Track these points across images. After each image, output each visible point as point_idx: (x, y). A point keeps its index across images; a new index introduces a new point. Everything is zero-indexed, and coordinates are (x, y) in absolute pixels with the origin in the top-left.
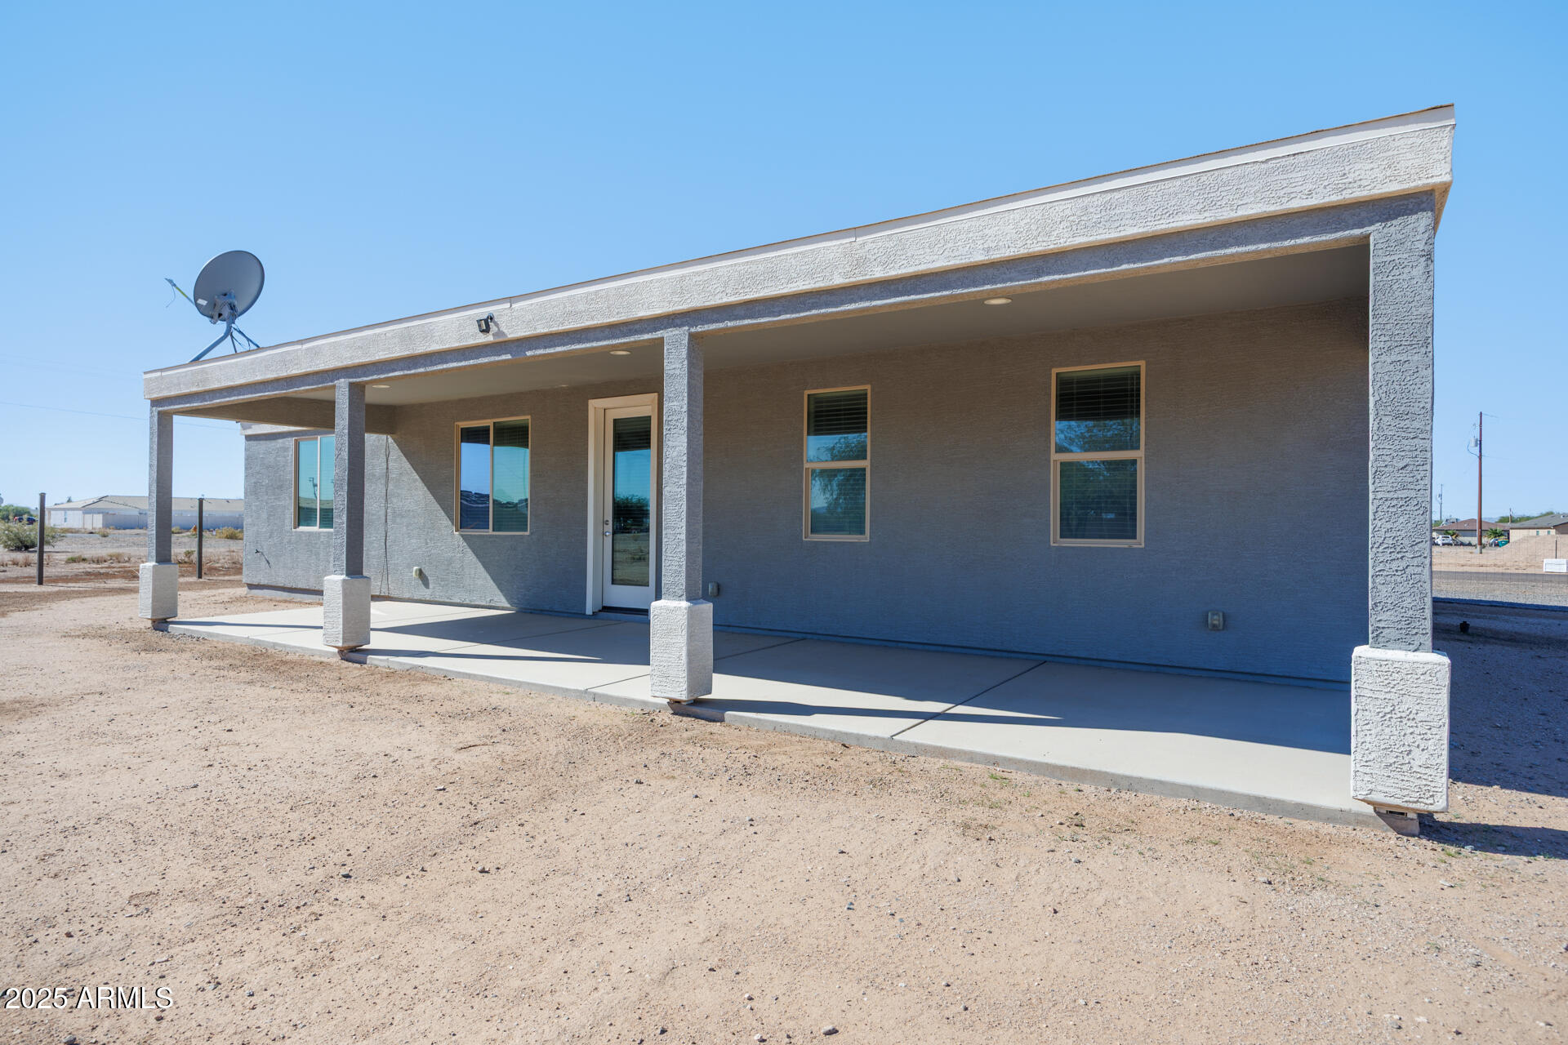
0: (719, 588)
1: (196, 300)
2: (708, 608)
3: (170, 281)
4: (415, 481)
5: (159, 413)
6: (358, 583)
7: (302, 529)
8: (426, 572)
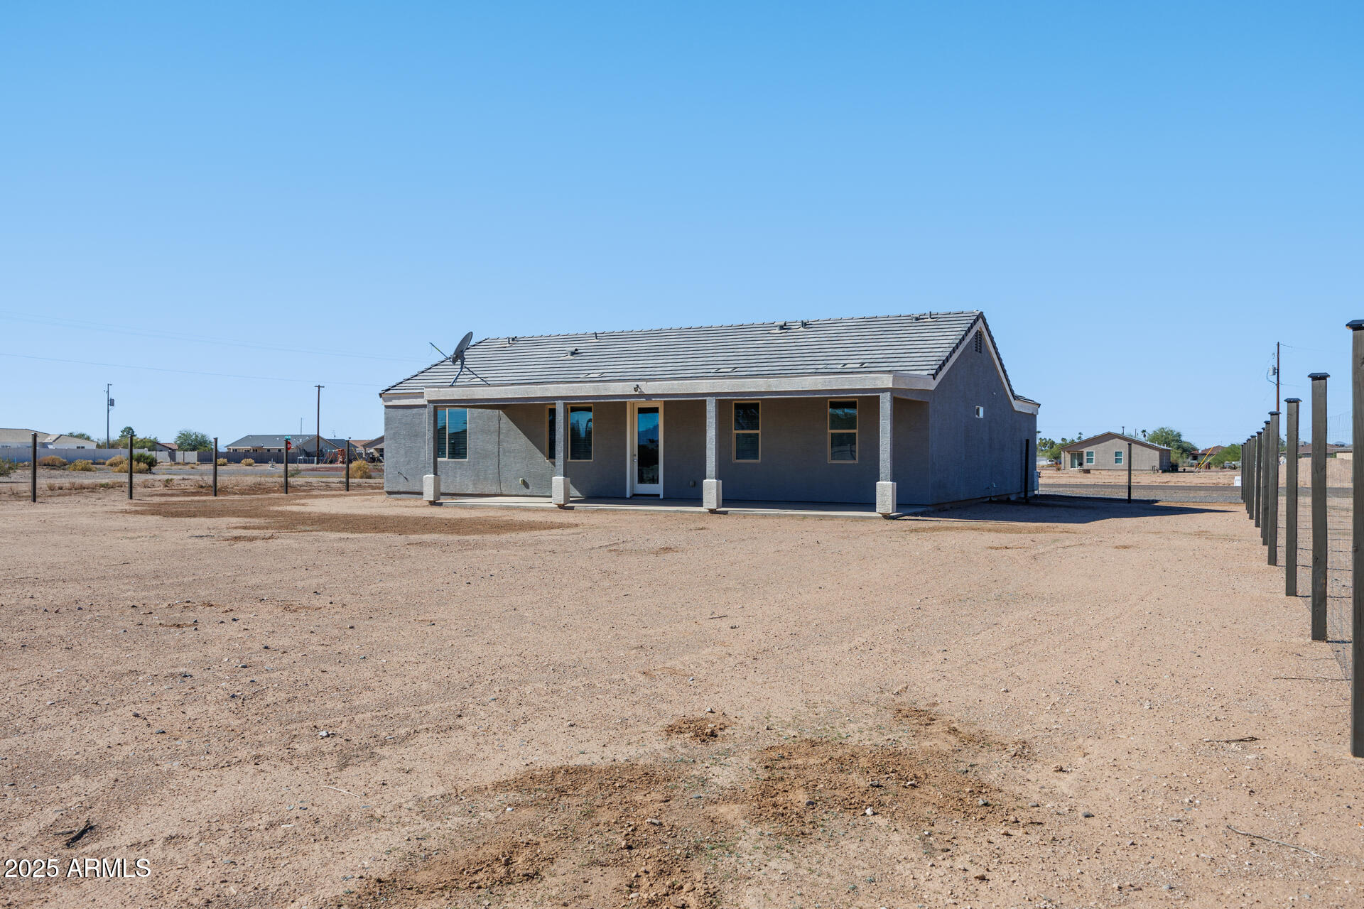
0: (695, 483)
2: (721, 481)
4: (519, 434)
7: (437, 459)
8: (528, 481)
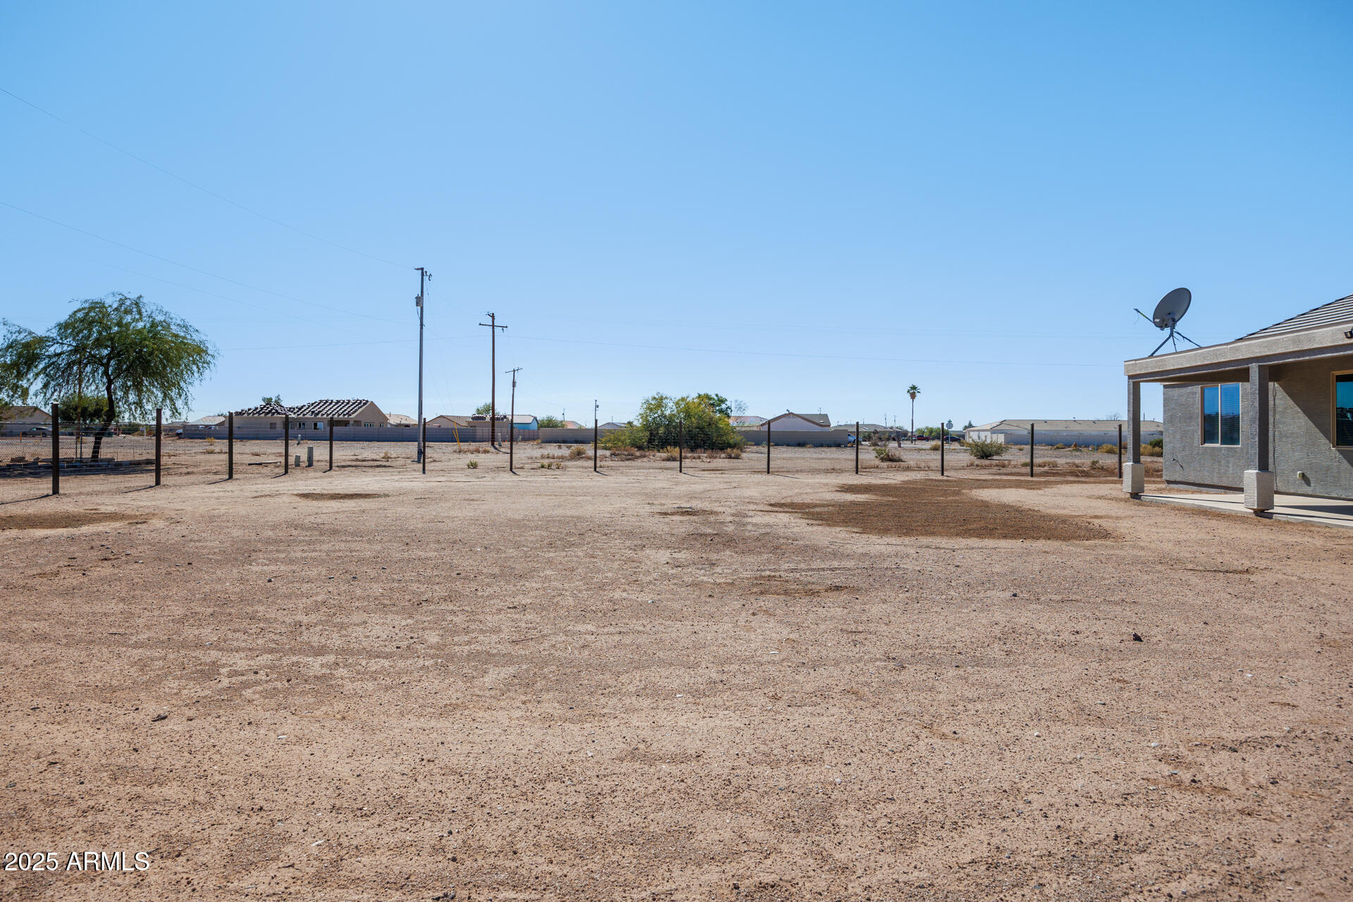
1: (1154, 319)
3: (1137, 310)
4: (1298, 412)
5: (1134, 382)
6: (1265, 475)
7: (1206, 445)
8: (1308, 474)
